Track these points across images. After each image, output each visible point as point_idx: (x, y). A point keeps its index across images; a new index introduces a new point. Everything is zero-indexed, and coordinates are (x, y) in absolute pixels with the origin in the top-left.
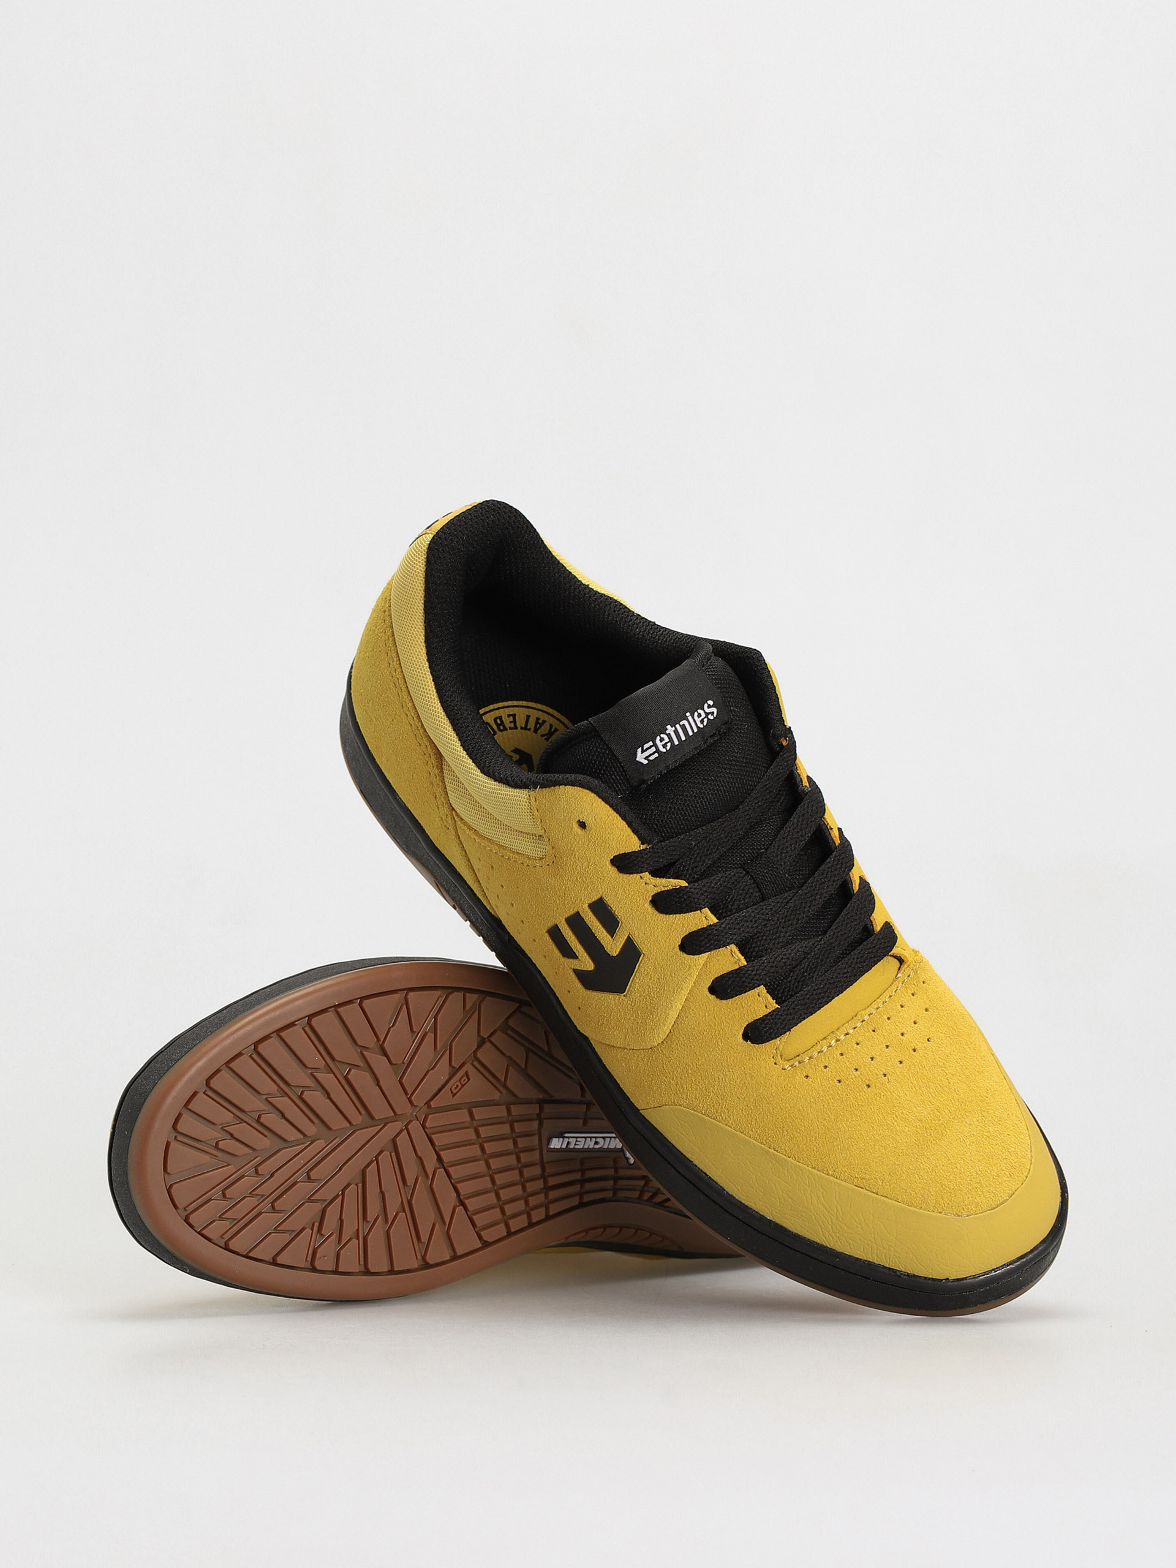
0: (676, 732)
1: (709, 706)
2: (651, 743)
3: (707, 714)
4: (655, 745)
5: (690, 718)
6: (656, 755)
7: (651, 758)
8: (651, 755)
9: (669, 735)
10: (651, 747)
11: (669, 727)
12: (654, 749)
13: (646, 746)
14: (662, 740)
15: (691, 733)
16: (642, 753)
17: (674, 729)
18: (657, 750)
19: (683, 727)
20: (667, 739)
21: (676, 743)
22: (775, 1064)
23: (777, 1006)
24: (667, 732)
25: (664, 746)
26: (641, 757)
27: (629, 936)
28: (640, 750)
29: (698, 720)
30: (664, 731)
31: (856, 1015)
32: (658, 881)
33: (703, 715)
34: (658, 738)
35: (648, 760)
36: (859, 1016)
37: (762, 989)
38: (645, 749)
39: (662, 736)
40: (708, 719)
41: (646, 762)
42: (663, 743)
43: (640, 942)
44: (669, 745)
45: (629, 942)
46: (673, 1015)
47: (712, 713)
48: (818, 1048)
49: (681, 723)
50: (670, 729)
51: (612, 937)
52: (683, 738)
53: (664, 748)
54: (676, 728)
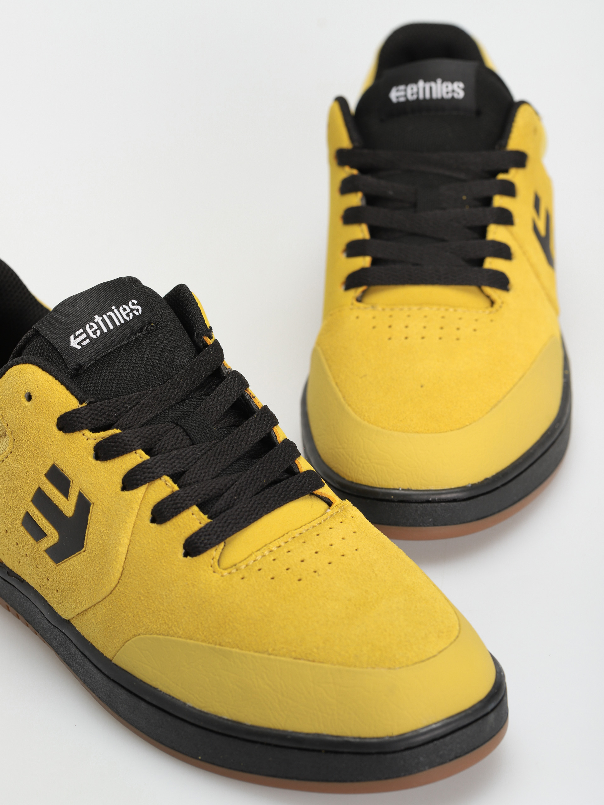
0: (103, 321)
1: (133, 304)
2: (81, 330)
3: (132, 310)
4: (85, 332)
5: (116, 311)
6: (88, 341)
7: (84, 343)
8: (83, 341)
9: (97, 324)
10: (81, 334)
11: (96, 317)
12: (84, 336)
13: (77, 333)
14: (91, 327)
15: (118, 324)
16: (75, 339)
17: (101, 318)
18: (88, 336)
19: (110, 317)
20: (96, 327)
21: (105, 330)
22: (214, 572)
23: (209, 520)
24: (96, 321)
25: (95, 333)
26: (74, 343)
27: (80, 491)
28: (72, 337)
29: (124, 314)
30: (92, 320)
31: (287, 533)
32: (97, 435)
33: (128, 310)
34: (88, 326)
35: (81, 346)
36: (290, 533)
37: (195, 509)
38: (77, 335)
39: (91, 324)
40: (134, 314)
41: (79, 347)
42: (93, 330)
43: (90, 496)
44: (98, 332)
45: (81, 497)
46: (123, 550)
47: (138, 310)
48: (253, 557)
49: (108, 314)
50: (98, 319)
51: (67, 498)
52: (111, 327)
53: (94, 334)
54: (103, 318)
